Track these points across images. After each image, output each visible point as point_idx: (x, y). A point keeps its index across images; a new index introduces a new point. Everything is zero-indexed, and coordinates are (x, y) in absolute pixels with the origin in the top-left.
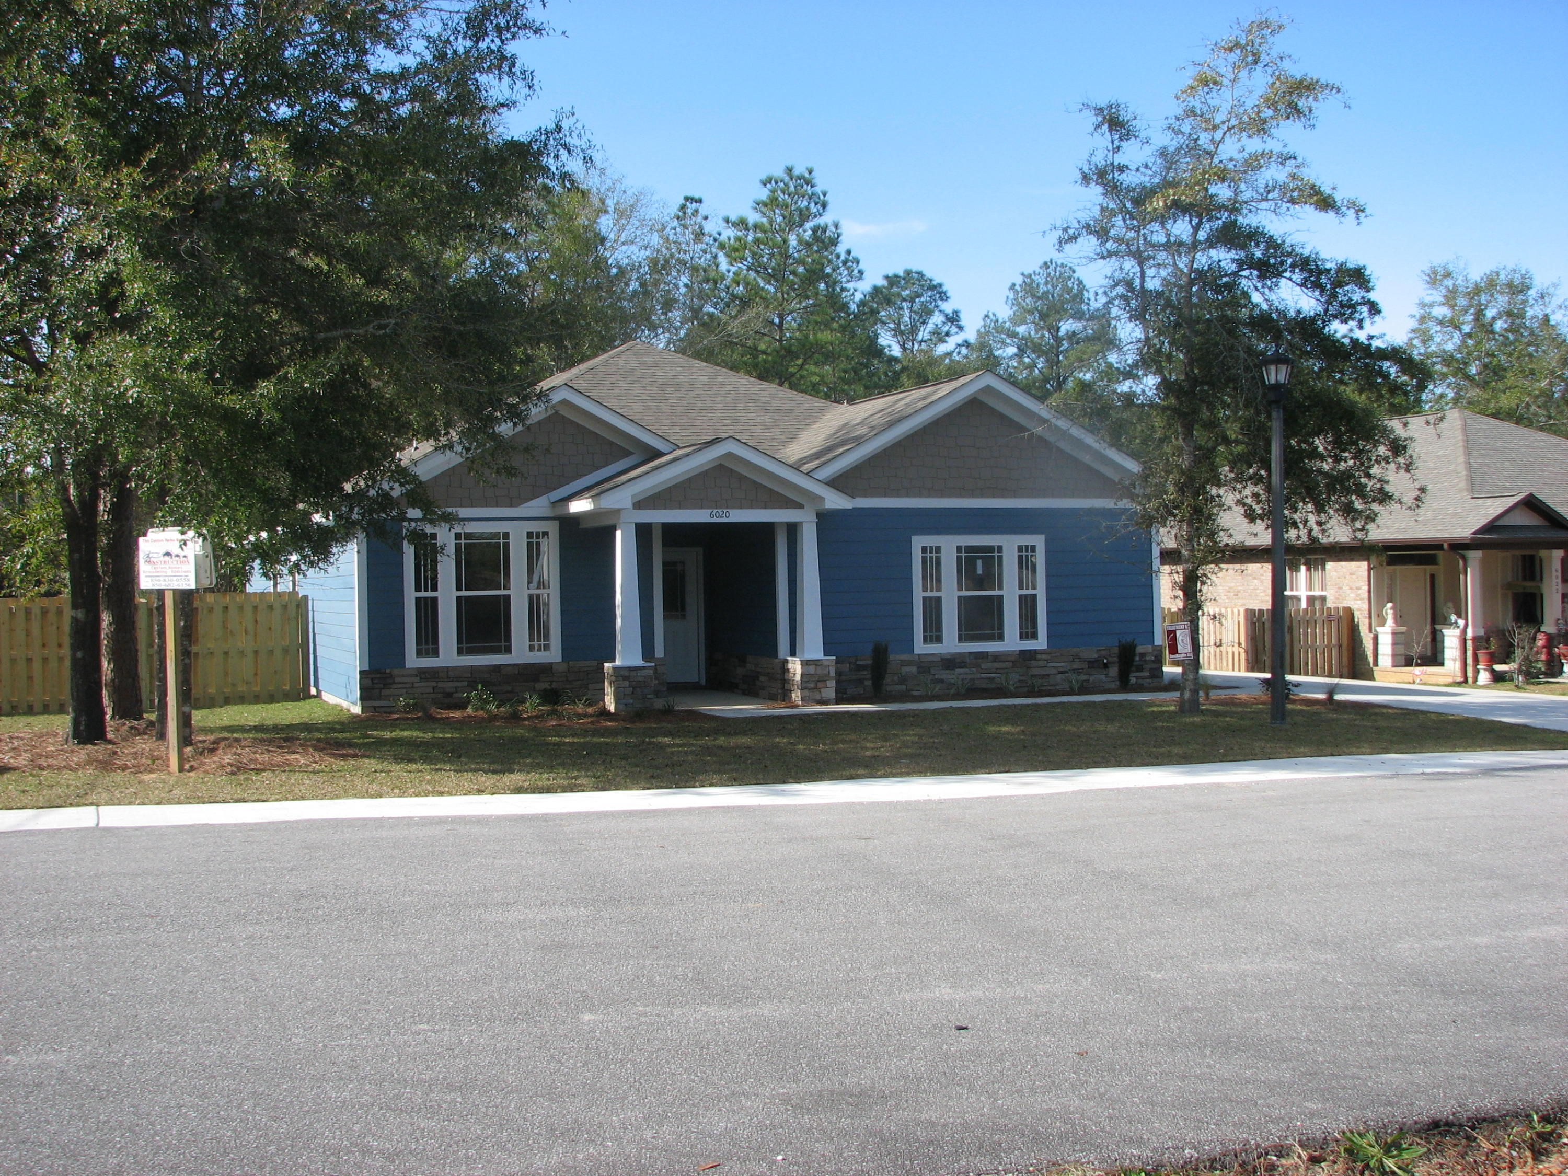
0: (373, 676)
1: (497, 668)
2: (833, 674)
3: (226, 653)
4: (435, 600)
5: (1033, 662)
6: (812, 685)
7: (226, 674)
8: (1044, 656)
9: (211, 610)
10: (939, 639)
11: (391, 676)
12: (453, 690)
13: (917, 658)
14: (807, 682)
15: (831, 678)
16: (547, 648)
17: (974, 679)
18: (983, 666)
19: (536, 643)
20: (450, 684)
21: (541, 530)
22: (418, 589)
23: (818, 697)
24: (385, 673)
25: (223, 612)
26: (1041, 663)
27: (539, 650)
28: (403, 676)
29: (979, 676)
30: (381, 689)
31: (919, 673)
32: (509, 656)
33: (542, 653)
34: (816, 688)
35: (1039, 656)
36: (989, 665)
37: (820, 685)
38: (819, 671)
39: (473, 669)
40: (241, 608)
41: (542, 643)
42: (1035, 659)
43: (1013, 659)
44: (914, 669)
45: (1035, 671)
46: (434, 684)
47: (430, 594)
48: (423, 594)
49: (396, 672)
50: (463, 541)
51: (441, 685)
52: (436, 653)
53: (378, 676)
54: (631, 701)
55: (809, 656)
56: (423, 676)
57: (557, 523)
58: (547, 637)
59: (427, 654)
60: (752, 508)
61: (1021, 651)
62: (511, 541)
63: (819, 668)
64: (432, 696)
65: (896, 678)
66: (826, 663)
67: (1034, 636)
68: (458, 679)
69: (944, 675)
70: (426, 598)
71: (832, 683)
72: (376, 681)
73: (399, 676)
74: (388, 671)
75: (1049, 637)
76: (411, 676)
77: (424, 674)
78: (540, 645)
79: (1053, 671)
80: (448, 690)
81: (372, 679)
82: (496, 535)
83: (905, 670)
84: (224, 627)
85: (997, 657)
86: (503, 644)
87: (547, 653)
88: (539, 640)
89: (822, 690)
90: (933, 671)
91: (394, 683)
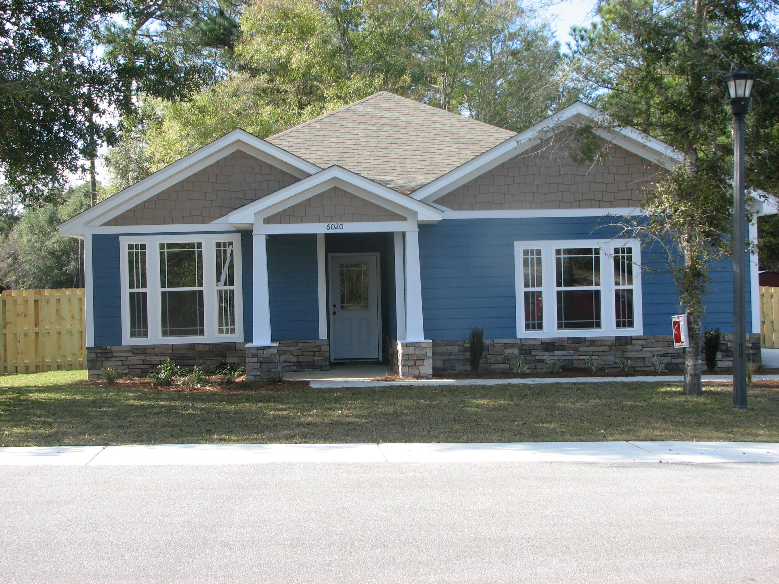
0: (97, 351)
1: (192, 347)
2: (429, 353)
3: (59, 333)
4: (145, 294)
5: (628, 346)
6: (411, 363)
7: (60, 348)
8: (640, 342)
9: (48, 301)
10: (540, 327)
11: (111, 352)
12: (159, 363)
13: (519, 342)
14: (406, 360)
15: (428, 358)
16: (233, 331)
17: (572, 360)
18: (581, 349)
19: (224, 327)
20: (157, 358)
21: (227, 241)
22: (131, 286)
23: (416, 373)
24: (106, 349)
25: (57, 303)
26: (638, 348)
27: (227, 332)
28: (120, 351)
29: (576, 357)
30: (103, 361)
31: (520, 355)
32: (202, 337)
33: (229, 335)
34: (415, 365)
35: (634, 342)
36: (586, 349)
37: (418, 363)
38: (418, 352)
39: (174, 347)
40: (70, 300)
41: (229, 327)
42: (631, 344)
43: (608, 343)
44: (516, 351)
45: (630, 355)
46: (143, 358)
47: (141, 290)
48: (135, 290)
49: (114, 348)
50: (166, 250)
51: (148, 358)
52: (145, 335)
53: (101, 351)
54: (259, 373)
55: (410, 339)
56: (135, 352)
57: (239, 235)
58: (233, 323)
59: (139, 335)
60: (362, 221)
61: (616, 337)
62: (204, 249)
63: (417, 350)
64: (143, 367)
65: (500, 358)
66: (423, 346)
67: (631, 324)
68: (163, 354)
69: (546, 356)
70: (138, 293)
71: (429, 362)
72: (98, 355)
73: (117, 352)
74: (108, 348)
75: (645, 325)
76: (124, 351)
77: (135, 350)
78: (227, 329)
79: (649, 355)
80: (154, 363)
81: (97, 354)
82: (192, 245)
83: (508, 351)
84: (57, 314)
85: (593, 342)
86: (198, 328)
87: (233, 335)
88: (227, 325)
89: (420, 367)
90: (533, 353)
91: (113, 357)
